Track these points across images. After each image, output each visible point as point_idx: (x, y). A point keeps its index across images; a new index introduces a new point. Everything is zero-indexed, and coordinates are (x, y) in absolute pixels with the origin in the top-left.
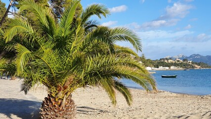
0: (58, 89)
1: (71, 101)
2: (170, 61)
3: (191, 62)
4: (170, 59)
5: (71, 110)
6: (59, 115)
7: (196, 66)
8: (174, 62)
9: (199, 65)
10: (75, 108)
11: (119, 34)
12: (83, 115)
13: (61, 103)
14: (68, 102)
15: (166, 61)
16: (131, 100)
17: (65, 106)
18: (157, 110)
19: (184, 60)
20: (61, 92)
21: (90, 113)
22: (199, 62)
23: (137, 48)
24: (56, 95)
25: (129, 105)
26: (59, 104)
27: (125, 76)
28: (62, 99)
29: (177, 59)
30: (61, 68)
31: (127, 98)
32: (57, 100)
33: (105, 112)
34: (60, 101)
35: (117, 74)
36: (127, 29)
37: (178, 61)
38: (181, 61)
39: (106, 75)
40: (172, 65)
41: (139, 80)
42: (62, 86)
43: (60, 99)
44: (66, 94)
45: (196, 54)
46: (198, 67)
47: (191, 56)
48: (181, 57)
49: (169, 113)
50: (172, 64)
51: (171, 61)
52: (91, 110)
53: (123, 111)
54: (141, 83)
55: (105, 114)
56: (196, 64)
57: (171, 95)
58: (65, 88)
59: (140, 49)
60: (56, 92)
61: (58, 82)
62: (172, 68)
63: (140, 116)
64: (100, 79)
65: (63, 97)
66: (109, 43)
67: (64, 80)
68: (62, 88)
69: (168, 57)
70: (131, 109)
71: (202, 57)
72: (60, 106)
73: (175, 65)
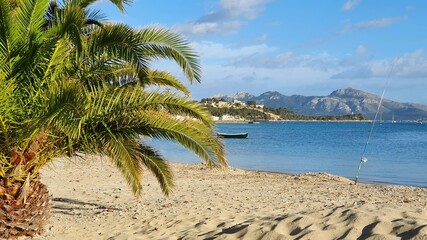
0: (13, 159)
1: (41, 186)
2: (221, 104)
3: (262, 107)
4: (222, 100)
5: (41, 207)
6: (14, 217)
7: (272, 115)
8: (229, 106)
9: (277, 113)
10: (50, 201)
11: (152, 43)
12: (62, 216)
13: (19, 192)
14: (34, 189)
15: (213, 104)
16: (170, 183)
17: (29, 197)
18: (220, 205)
19: (249, 103)
20: (20, 166)
21: (77, 212)
22: (278, 107)
23: (190, 75)
24: (8, 172)
25: (167, 193)
26: (15, 192)
27: (163, 133)
28: (22, 183)
29: (236, 101)
30: (21, 112)
31: (161, 180)
32: (9, 184)
33: (111, 209)
34: (16, 187)
35: (145, 129)
36: (170, 32)
37: (237, 105)
38: (244, 104)
39: (121, 131)
40: (225, 113)
41: (193, 143)
42: (21, 154)
43: (17, 181)
44: (30, 171)
45: (272, 91)
46: (275, 118)
47: (262, 96)
48: (243, 96)
49: (247, 211)
50: (225, 111)
51: (224, 103)
52: (78, 206)
53: (150, 206)
54: (198, 149)
55: (110, 215)
56: (273, 111)
57: (235, 173)
58: (29, 157)
59: (196, 77)
60: (7, 166)
61: (13, 145)
62: (226, 118)
63: (189, 217)
64: (108, 138)
65: (24, 178)
66: (135, 61)
67: (27, 140)
68: (23, 158)
69: (217, 96)
70: (165, 203)
71: (282, 97)
72: (16, 196)
73: (231, 112)
